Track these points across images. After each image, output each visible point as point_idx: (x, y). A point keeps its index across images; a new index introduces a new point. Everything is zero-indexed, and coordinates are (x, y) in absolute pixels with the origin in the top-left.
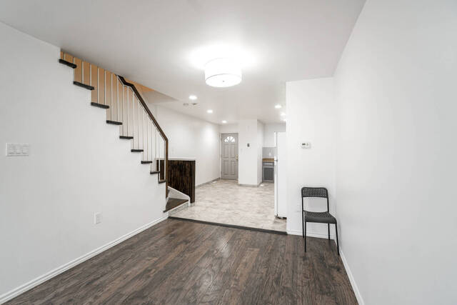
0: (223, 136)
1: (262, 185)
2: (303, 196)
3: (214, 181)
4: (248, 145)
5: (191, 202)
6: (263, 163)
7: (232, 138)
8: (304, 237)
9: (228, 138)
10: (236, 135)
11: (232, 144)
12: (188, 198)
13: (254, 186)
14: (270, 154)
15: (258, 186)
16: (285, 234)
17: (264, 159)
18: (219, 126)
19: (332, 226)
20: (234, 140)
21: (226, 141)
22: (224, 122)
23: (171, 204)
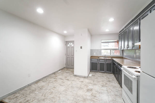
0: (67, 43)
1: (90, 75)
3: (60, 70)
4: (81, 48)
6: (91, 59)
7: (71, 44)
11: (72, 47)
13: (85, 77)
17: (91, 57)
21: (68, 45)
22: (65, 32)
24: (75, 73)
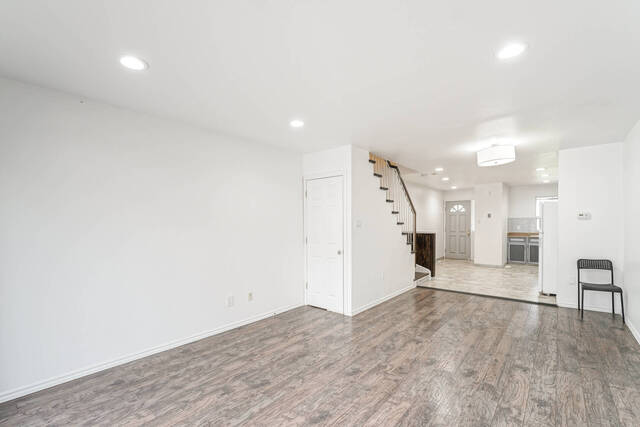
0: (448, 205)
1: (507, 267)
2: (579, 268)
4: (489, 216)
5: (433, 275)
6: (509, 238)
7: (460, 207)
8: (581, 311)
9: (456, 207)
10: (467, 204)
11: (461, 214)
12: (430, 272)
13: (497, 267)
14: (519, 228)
15: (503, 267)
16: (555, 306)
17: (509, 234)
18: (444, 192)
19: (617, 296)
20: (463, 210)
21: (452, 210)
22: (454, 188)
23: (418, 276)
24: (476, 262)
